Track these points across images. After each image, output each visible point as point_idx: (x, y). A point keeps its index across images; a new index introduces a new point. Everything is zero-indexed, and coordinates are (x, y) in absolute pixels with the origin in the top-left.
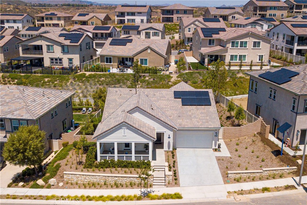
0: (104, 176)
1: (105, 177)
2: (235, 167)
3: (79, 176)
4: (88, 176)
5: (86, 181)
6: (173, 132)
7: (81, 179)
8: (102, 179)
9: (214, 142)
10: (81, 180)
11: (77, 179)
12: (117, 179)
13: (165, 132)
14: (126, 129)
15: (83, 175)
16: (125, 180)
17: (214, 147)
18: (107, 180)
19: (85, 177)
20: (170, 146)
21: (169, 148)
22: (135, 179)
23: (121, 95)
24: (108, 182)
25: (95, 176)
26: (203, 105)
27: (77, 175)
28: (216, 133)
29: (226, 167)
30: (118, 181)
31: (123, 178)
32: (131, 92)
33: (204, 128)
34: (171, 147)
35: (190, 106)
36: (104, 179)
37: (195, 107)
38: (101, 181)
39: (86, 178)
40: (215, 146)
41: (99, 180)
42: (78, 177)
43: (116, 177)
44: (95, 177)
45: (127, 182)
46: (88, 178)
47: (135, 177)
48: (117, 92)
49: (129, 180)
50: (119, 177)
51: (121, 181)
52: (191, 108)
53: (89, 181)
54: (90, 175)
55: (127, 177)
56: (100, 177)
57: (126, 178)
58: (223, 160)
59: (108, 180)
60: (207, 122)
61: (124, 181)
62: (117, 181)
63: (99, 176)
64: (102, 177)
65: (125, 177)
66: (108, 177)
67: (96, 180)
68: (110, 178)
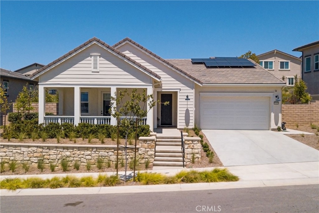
1: (41, 150)
6: (194, 90)
8: (35, 155)
9: (273, 115)
12: (68, 153)
13: (180, 90)
14: (98, 57)
16: (87, 157)
17: (273, 126)
18: (45, 157)
20: (189, 120)
21: (187, 123)
22: (110, 153)
26: (240, 67)
28: (276, 97)
30: (72, 159)
31: (82, 152)
34: (191, 121)
36: (38, 155)
38: (33, 159)
40: (276, 124)
41: (28, 158)
43: (67, 148)
44: (19, 151)
50: (73, 148)
51: (77, 159)
56: (30, 149)
57: (89, 152)
59: (48, 157)
61: (85, 161)
62: (68, 158)
63: (29, 147)
64: (35, 149)
65: (87, 149)
66: (49, 148)
67: (21, 158)
68: (52, 152)
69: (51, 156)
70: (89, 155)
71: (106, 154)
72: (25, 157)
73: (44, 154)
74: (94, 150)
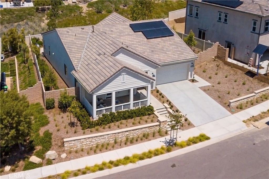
0: (114, 134)
2: (225, 94)
3: (84, 140)
4: (95, 138)
5: (92, 144)
6: (156, 69)
7: (85, 143)
8: (112, 137)
9: (190, 73)
10: (86, 145)
11: (81, 145)
12: (128, 133)
13: (149, 70)
15: (89, 138)
16: (137, 133)
17: (190, 78)
18: (117, 137)
19: (90, 140)
22: (147, 129)
23: (76, 35)
24: (118, 139)
25: (104, 135)
26: (166, 36)
27: (82, 140)
28: (192, 63)
29: (217, 96)
31: (134, 131)
32: (83, 30)
33: (183, 61)
35: (156, 39)
37: (160, 39)
38: (111, 140)
39: (93, 141)
41: (108, 140)
42: (82, 142)
43: (127, 131)
44: (103, 138)
45: (139, 134)
46: (95, 140)
47: (147, 127)
48: (68, 32)
49: (140, 131)
50: (130, 131)
51: (132, 135)
52: (158, 41)
53: (96, 143)
54: (97, 137)
55: (139, 129)
56: (109, 135)
57: (137, 131)
58: (209, 90)
59: (118, 137)
60: (182, 53)
61: (135, 134)
62: (128, 136)
63: (108, 135)
64: (111, 135)
65: (137, 129)
66: (118, 133)
67: (104, 141)
68: (120, 134)
69: (119, 136)
70: (138, 132)
71: (145, 130)
72: (106, 140)
73: (116, 136)
74: (140, 129)
